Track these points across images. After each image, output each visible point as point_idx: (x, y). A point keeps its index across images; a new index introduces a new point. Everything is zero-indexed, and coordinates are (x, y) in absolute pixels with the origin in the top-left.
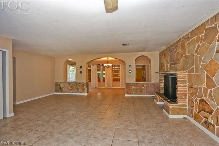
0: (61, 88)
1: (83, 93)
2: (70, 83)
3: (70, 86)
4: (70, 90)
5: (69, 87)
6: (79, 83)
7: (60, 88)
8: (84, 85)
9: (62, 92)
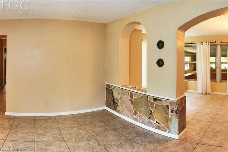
0: (114, 101)
1: (165, 130)
2: (131, 94)
3: (131, 101)
4: (130, 111)
5: (129, 104)
6: (155, 99)
7: (113, 99)
8: (168, 107)
9: (116, 111)
